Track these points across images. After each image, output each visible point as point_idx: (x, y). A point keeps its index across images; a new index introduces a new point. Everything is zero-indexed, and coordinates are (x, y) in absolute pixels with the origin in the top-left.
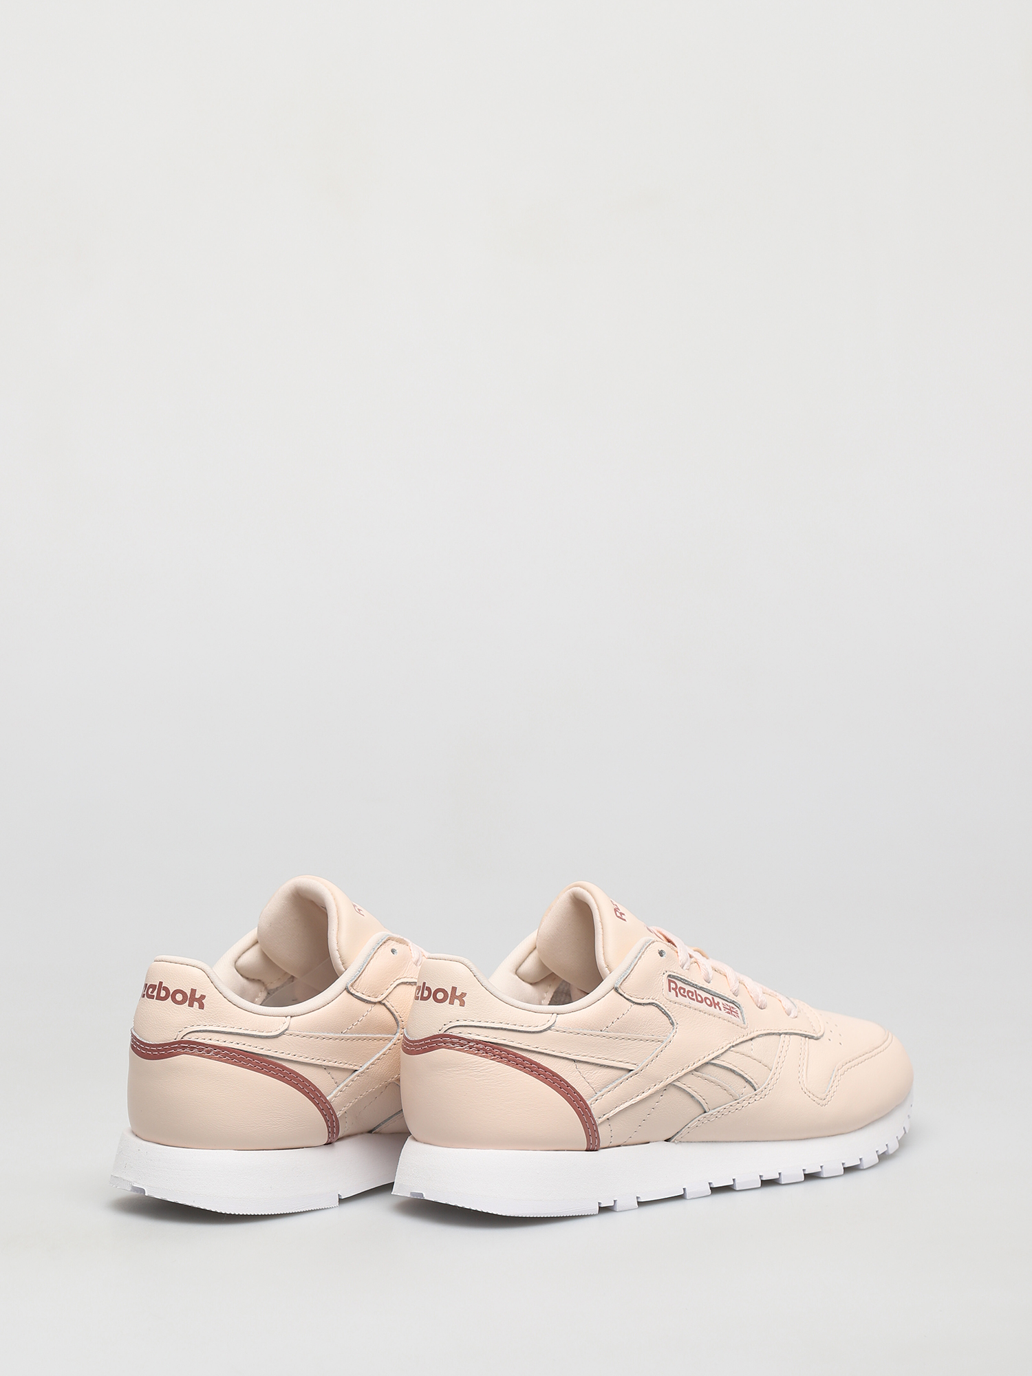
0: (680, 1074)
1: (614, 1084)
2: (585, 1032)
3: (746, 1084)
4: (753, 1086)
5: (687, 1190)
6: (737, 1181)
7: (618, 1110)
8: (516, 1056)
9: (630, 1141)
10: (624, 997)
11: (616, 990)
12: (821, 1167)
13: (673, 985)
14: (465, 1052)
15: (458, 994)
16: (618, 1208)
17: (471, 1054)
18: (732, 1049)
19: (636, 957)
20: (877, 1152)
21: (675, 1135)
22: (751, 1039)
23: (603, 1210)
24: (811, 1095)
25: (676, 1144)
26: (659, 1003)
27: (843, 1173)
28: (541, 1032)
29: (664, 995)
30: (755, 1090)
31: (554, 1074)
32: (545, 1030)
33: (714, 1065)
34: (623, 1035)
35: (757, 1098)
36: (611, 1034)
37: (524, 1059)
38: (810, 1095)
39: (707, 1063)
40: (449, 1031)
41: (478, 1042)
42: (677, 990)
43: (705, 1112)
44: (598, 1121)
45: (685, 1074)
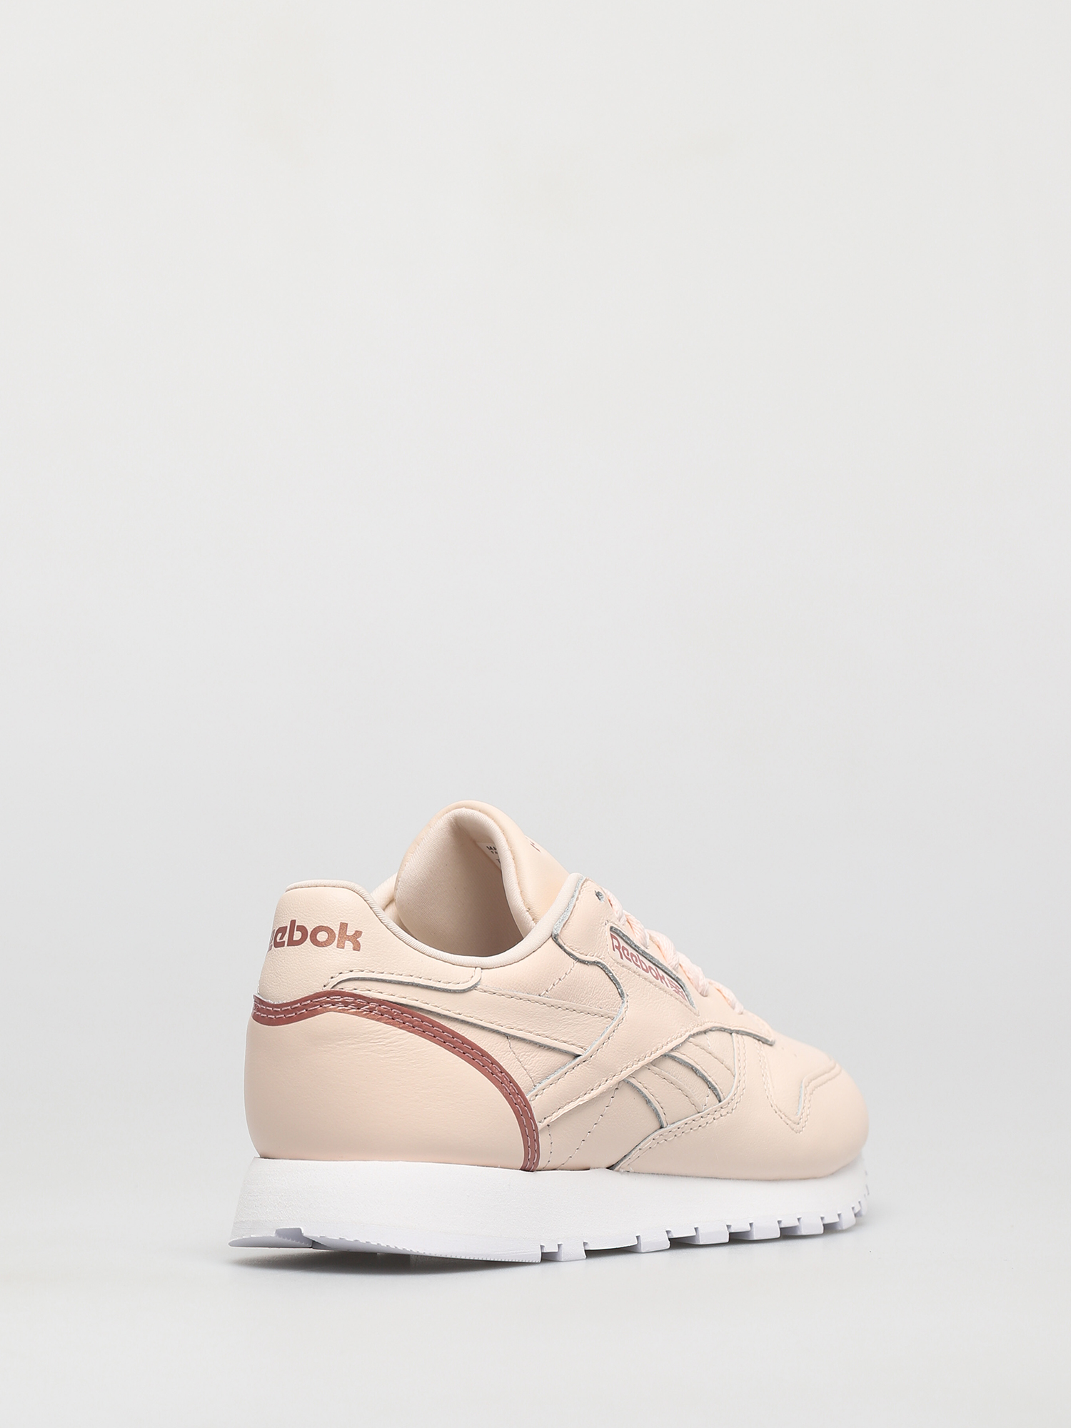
0: (636, 1067)
1: (557, 1074)
2: (521, 995)
3: (709, 1091)
4: (717, 1095)
5: (642, 1238)
6: (700, 1231)
7: (561, 1112)
8: (434, 1024)
9: (572, 1163)
10: (565, 951)
11: (555, 938)
12: (799, 1219)
13: (616, 943)
14: (364, 1016)
15: (350, 932)
16: (563, 1256)
17: (373, 1019)
18: (691, 1039)
19: (573, 897)
20: (853, 1208)
21: (622, 1160)
22: (705, 1032)
23: (547, 1258)
24: (783, 1116)
25: (622, 1173)
26: (604, 963)
27: (822, 1232)
28: (463, 991)
29: (609, 956)
30: (720, 1101)
31: (484, 1054)
32: (470, 989)
33: (673, 1058)
34: (567, 1004)
35: (723, 1112)
36: (553, 1001)
37: (445, 1029)
38: (781, 1114)
39: (664, 1056)
40: (340, 986)
41: (381, 1002)
42: (621, 950)
43: (661, 1127)
44: (540, 1126)
45: (643, 1068)
